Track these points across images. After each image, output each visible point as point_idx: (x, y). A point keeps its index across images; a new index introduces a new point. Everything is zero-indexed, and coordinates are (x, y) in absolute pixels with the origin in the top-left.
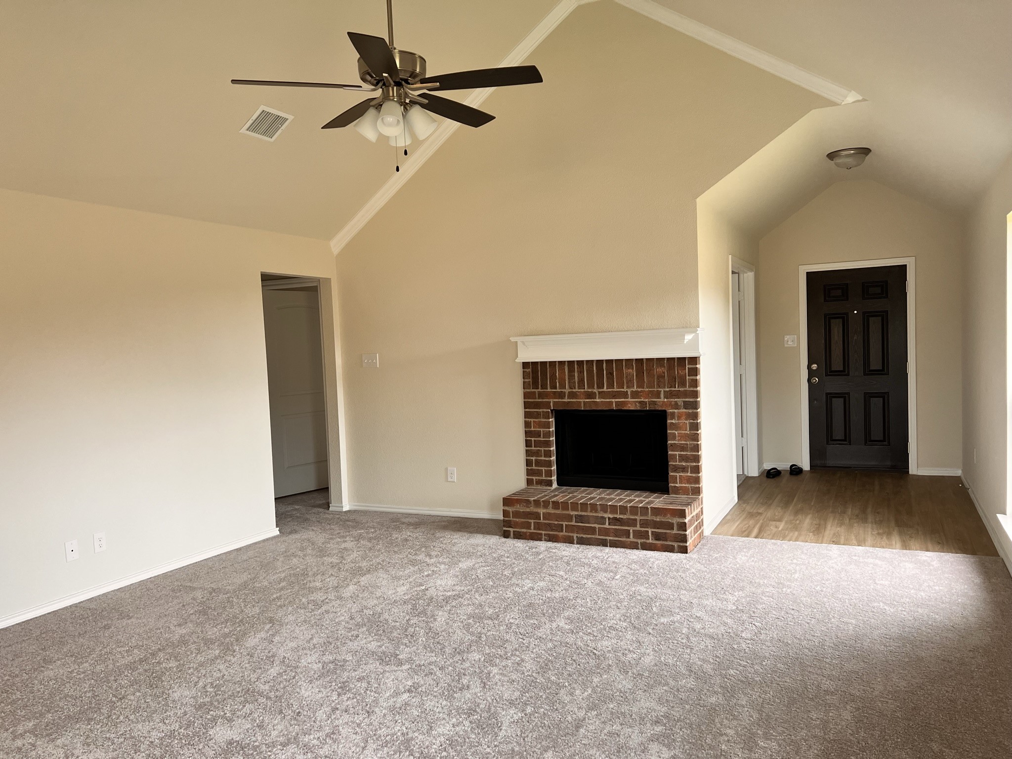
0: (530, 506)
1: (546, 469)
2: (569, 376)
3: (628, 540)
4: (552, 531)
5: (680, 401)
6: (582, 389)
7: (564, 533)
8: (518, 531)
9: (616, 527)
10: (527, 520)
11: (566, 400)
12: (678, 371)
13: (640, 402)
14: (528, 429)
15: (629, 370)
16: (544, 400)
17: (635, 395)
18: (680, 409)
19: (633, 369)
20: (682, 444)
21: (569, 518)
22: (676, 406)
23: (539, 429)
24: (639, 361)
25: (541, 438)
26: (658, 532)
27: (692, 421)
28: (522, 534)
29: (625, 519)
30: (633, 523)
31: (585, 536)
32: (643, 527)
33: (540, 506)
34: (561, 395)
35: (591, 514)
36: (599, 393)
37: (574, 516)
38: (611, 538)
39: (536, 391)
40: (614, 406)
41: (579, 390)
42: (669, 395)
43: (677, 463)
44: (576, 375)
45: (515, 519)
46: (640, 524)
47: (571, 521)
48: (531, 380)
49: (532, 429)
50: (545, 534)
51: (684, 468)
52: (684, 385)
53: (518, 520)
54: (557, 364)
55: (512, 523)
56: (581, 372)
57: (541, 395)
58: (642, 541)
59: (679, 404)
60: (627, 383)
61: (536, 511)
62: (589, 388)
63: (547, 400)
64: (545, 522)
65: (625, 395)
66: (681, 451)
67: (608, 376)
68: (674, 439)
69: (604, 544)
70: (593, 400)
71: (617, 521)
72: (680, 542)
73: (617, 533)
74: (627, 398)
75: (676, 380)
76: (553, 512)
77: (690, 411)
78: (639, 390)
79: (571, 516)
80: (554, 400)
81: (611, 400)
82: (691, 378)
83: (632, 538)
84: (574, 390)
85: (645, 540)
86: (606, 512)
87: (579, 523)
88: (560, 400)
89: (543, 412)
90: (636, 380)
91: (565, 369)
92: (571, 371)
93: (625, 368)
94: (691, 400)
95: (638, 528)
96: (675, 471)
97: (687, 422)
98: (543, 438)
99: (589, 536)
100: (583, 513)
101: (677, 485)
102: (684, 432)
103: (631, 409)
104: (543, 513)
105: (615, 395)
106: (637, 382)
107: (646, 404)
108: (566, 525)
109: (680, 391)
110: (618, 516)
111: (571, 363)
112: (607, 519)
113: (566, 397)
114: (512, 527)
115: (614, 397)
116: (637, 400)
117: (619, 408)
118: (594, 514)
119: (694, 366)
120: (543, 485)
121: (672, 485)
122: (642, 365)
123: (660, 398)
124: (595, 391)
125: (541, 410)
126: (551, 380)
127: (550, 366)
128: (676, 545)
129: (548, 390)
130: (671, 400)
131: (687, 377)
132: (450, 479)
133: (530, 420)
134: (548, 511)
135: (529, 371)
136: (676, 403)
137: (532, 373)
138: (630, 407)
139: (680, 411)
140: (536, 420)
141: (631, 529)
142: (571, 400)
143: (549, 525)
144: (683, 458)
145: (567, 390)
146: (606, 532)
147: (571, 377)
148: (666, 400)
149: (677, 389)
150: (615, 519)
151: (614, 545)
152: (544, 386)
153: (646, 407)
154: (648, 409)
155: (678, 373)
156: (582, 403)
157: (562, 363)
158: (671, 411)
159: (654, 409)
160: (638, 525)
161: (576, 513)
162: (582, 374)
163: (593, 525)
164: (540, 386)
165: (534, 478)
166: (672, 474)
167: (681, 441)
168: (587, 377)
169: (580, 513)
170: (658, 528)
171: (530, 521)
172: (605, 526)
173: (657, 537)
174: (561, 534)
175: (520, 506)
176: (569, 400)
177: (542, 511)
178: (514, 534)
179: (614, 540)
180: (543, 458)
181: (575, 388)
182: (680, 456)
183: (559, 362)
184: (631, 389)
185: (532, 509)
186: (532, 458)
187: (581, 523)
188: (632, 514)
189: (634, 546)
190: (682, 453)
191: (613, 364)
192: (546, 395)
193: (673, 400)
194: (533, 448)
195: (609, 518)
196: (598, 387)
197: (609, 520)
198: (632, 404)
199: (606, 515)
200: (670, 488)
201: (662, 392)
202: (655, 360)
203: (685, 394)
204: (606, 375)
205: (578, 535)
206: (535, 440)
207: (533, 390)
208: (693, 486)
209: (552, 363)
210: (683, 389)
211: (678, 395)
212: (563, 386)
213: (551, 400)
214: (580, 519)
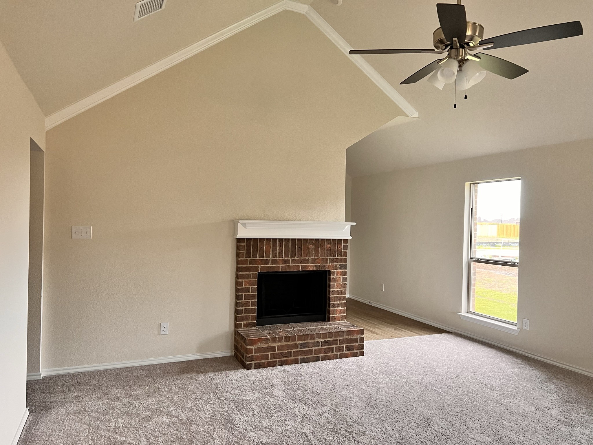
0: (268, 342)
1: (252, 314)
2: (273, 249)
3: (332, 354)
4: (283, 358)
5: (338, 264)
6: (281, 257)
7: (292, 358)
8: (259, 363)
9: (326, 347)
10: (265, 353)
11: (269, 265)
12: (338, 246)
13: (316, 266)
14: (240, 287)
15: (311, 246)
16: (254, 266)
17: (314, 261)
18: (338, 269)
19: (313, 245)
20: (338, 290)
21: (296, 346)
22: (336, 268)
23: (249, 287)
24: (317, 240)
25: (250, 293)
26: (349, 346)
27: (343, 276)
28: (261, 364)
29: (331, 341)
30: (335, 342)
31: (305, 357)
32: (341, 344)
33: (276, 341)
34: (267, 262)
35: (310, 341)
36: (292, 260)
37: (299, 344)
38: (322, 355)
39: (249, 259)
40: (301, 268)
41: (279, 259)
42: (333, 261)
43: (335, 302)
44: (278, 248)
45: (256, 354)
46: (339, 343)
47: (297, 348)
48: (245, 251)
49: (244, 287)
50: (278, 361)
51: (338, 305)
52: (341, 255)
53: (258, 354)
54: (265, 240)
55: (254, 358)
56: (281, 246)
57: (252, 262)
58: (340, 353)
59: (338, 266)
60: (309, 254)
61: (273, 345)
62: (285, 257)
63: (256, 266)
64: (279, 352)
65: (307, 261)
66: (337, 295)
67: (298, 249)
68: (334, 287)
69: (317, 359)
70: (287, 265)
71: (326, 343)
72: (360, 349)
73: (326, 351)
74: (309, 263)
75: (336, 252)
76: (285, 344)
77: (343, 270)
78: (316, 258)
79: (297, 345)
80: (261, 265)
81: (299, 265)
82: (344, 251)
83: (334, 353)
84: (275, 258)
85: (342, 352)
86: (319, 338)
87: (302, 348)
88: (265, 265)
89: (252, 274)
90: (314, 252)
91: (270, 244)
92: (275, 245)
93: (309, 245)
94: (344, 264)
95: (338, 345)
96: (333, 307)
97: (341, 277)
98: (252, 293)
99: (308, 356)
100: (305, 342)
101: (334, 316)
102: (339, 283)
103: (310, 270)
104: (278, 346)
105: (301, 261)
106: (315, 253)
107: (319, 267)
108: (293, 351)
109: (338, 258)
110: (327, 340)
111: (275, 240)
112: (320, 343)
113: (270, 263)
114: (253, 361)
115: (301, 263)
116: (314, 264)
117: (304, 270)
118: (312, 341)
119: (346, 244)
120: (249, 327)
121: (332, 316)
122: (318, 243)
123: (327, 263)
124: (289, 259)
125: (251, 273)
126: (260, 251)
127: (260, 241)
128: (358, 351)
129: (258, 259)
130: (333, 264)
131: (342, 250)
132: (162, 333)
133: (242, 280)
134: (281, 344)
135: (244, 245)
136: (336, 266)
137: (247, 246)
138: (310, 269)
139: (338, 270)
140: (247, 280)
141: (334, 346)
142: (273, 265)
143: (282, 353)
144: (338, 299)
145: (271, 258)
146: (319, 351)
147: (274, 249)
148: (330, 264)
149: (336, 258)
150: (325, 342)
151: (324, 359)
152: (255, 256)
153: (319, 268)
154: (320, 270)
155: (338, 248)
156: (281, 267)
157: (268, 240)
158: (333, 270)
159: (323, 270)
160: (338, 344)
161: (301, 342)
162: (282, 247)
163: (311, 349)
164: (251, 256)
165: (242, 322)
166: (332, 309)
167: (338, 288)
168: (285, 250)
169: (303, 342)
170: (349, 343)
171: (267, 353)
172: (319, 348)
173: (349, 349)
174: (290, 358)
175: (261, 344)
176: (272, 265)
177: (277, 345)
178: (255, 366)
179: (324, 356)
180: (250, 307)
181: (276, 257)
182: (337, 297)
183: (266, 239)
184: (311, 258)
185: (271, 344)
186: (242, 308)
187: (304, 348)
188: (335, 337)
189: (335, 357)
190: (338, 296)
191: (301, 242)
192: (256, 262)
193: (334, 264)
194: (243, 301)
195: (321, 342)
196: (292, 256)
197: (321, 343)
198: (311, 267)
199: (319, 340)
200: (330, 318)
201: (329, 259)
202: (326, 240)
203: (341, 260)
204: (297, 248)
205: (302, 357)
206: (245, 295)
207: (246, 259)
208: (342, 315)
209: (262, 240)
210: (340, 258)
211: (337, 261)
212: (268, 255)
213: (259, 265)
214: (303, 345)
